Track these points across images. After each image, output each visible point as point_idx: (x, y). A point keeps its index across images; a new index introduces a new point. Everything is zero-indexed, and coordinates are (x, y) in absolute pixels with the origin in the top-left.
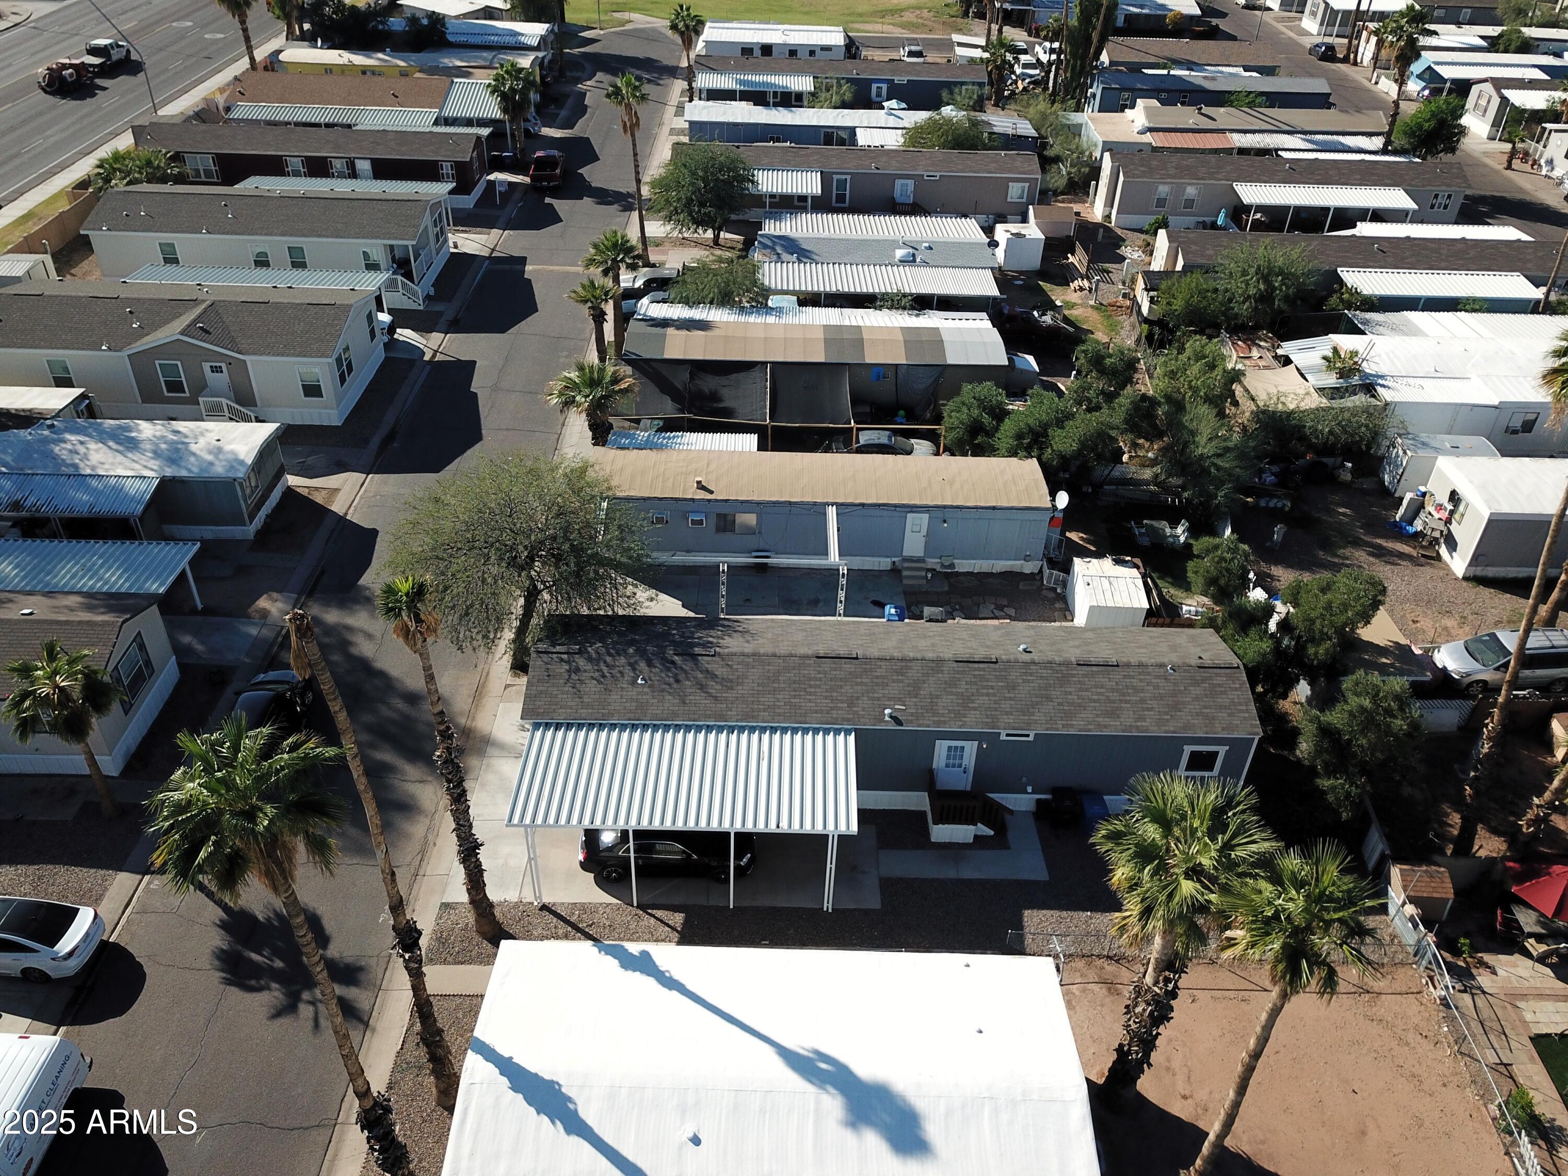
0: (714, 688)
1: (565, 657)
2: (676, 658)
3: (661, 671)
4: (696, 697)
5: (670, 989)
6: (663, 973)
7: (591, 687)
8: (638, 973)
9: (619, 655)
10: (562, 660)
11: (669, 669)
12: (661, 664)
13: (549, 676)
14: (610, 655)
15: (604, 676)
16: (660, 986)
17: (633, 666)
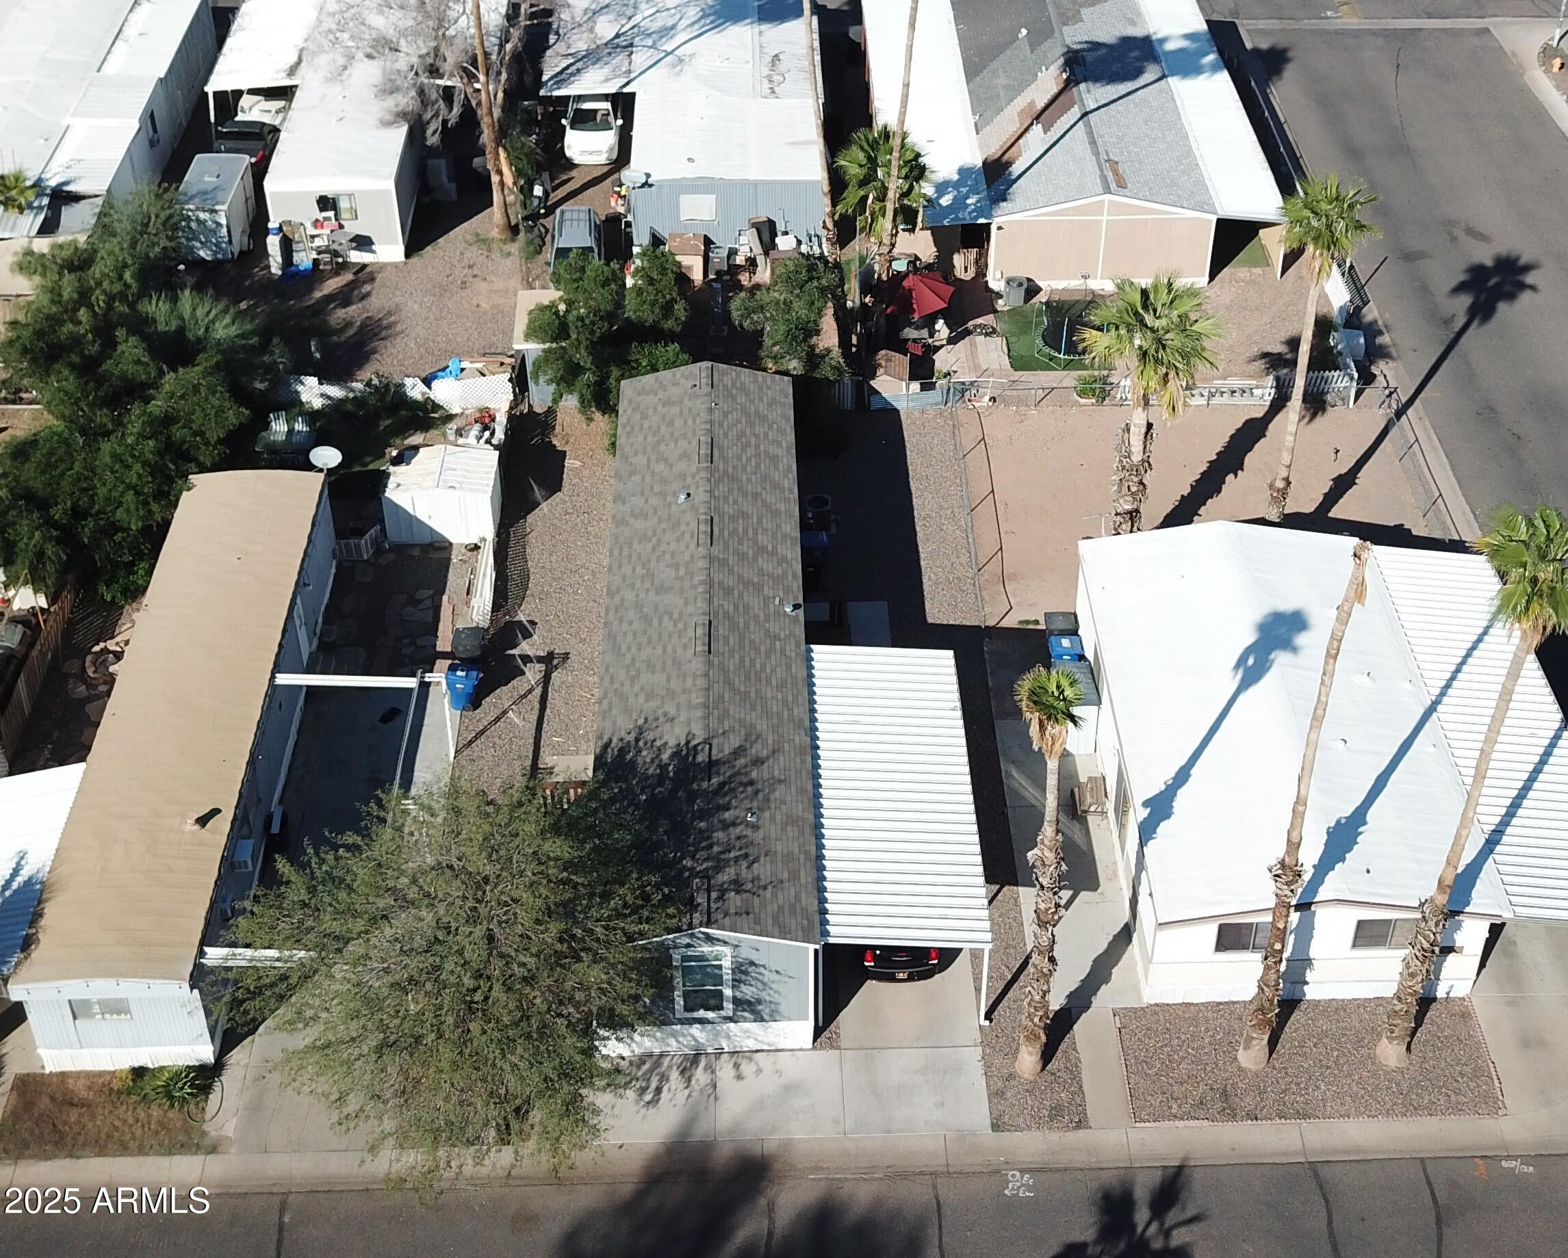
0: (757, 750)
1: (714, 895)
2: (714, 780)
3: (736, 797)
4: (775, 768)
5: (1189, 776)
6: (1168, 787)
7: (763, 869)
8: (1174, 804)
9: (709, 838)
10: (720, 898)
11: (732, 790)
12: (725, 795)
13: (748, 913)
14: (710, 846)
15: (746, 856)
16: (1187, 784)
17: (726, 826)
